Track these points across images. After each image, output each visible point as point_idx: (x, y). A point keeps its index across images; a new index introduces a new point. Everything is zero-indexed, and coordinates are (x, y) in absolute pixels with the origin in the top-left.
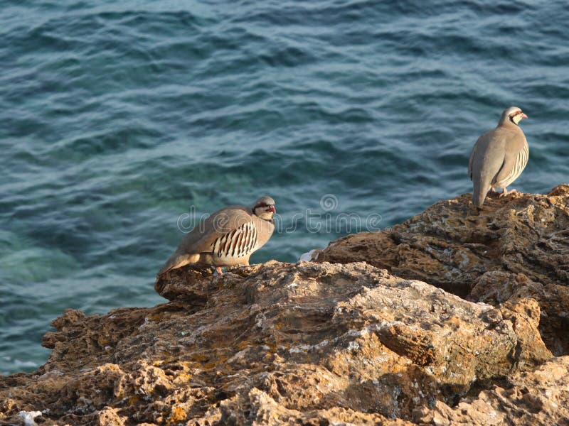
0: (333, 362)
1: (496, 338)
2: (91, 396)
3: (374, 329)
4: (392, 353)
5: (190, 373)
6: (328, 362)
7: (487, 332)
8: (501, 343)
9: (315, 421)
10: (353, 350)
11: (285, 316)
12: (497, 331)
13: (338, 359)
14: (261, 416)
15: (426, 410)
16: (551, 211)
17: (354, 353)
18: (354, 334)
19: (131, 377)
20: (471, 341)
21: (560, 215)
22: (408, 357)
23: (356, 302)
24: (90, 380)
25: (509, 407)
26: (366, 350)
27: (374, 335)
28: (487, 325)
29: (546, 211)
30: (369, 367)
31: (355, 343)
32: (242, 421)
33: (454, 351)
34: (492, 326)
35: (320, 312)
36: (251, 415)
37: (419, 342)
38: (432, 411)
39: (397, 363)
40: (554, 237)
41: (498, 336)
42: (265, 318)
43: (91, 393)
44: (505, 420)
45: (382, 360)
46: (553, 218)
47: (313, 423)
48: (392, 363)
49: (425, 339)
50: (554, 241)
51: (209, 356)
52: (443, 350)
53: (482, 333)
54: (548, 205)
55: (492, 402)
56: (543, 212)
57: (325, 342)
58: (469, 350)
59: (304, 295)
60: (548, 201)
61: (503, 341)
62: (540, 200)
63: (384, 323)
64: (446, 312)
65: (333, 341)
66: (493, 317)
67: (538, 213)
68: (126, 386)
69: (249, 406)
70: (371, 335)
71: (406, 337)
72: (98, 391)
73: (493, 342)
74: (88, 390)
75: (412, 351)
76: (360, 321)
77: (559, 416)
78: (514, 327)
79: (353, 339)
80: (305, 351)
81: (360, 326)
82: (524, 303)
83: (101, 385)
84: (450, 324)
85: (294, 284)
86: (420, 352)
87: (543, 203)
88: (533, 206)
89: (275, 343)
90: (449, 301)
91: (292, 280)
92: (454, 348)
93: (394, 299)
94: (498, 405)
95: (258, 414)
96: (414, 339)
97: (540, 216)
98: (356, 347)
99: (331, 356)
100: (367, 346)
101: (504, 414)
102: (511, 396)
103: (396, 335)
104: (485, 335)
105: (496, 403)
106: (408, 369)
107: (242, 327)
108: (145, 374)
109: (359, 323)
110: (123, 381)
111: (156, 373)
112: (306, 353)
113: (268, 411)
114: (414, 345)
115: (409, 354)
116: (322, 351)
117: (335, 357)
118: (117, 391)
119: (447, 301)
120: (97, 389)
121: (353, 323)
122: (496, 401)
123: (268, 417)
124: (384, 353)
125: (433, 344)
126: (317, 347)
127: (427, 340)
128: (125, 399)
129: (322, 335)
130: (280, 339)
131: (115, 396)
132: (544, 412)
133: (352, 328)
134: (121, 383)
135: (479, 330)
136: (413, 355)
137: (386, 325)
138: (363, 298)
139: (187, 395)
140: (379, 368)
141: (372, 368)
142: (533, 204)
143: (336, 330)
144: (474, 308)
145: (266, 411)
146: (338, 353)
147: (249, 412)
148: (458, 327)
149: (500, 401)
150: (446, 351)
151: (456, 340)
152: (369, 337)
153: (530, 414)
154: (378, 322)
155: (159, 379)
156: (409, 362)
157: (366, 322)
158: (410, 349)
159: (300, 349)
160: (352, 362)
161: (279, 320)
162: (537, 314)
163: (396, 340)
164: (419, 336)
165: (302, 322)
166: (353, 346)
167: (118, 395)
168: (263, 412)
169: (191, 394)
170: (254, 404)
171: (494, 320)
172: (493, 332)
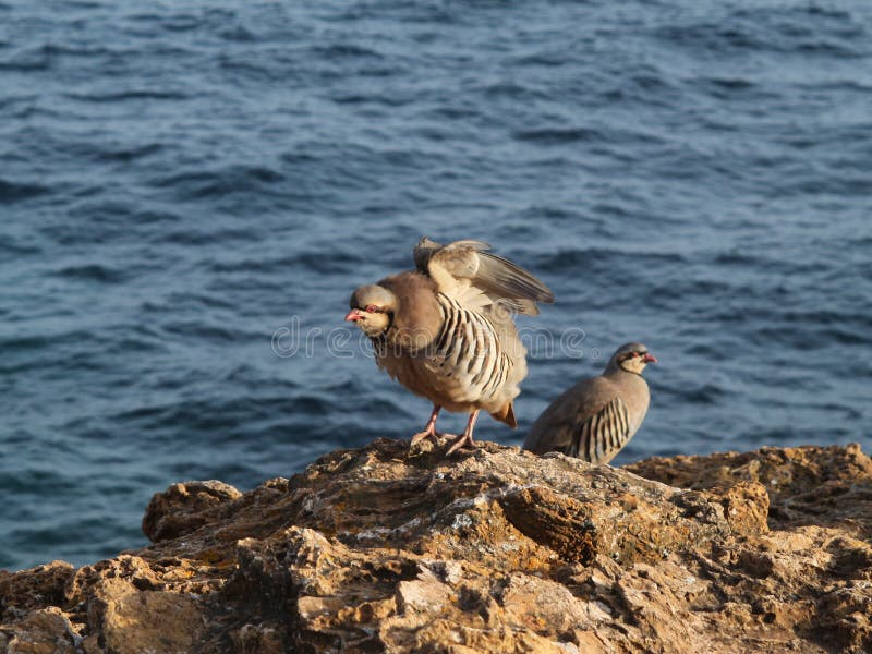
0: (427, 545)
1: (698, 530)
2: (27, 604)
3: (495, 495)
4: (526, 539)
5: (192, 570)
6: (419, 546)
7: (682, 521)
8: (704, 539)
9: (394, 565)
10: (460, 529)
11: (350, 492)
12: (698, 519)
13: (435, 542)
14: (304, 557)
15: (579, 567)
16: (787, 469)
17: (463, 535)
18: (464, 504)
19: (93, 570)
20: (656, 530)
21: (802, 474)
22: (552, 548)
23: (468, 468)
24: (26, 581)
25: (718, 571)
26: (482, 529)
27: (496, 504)
28: (682, 511)
29: (779, 469)
30: (487, 557)
31: (465, 517)
32: (273, 567)
33: (627, 545)
34: (690, 513)
35: (409, 485)
36: (287, 558)
37: (570, 518)
38: (589, 568)
39: (533, 554)
40: (792, 503)
41: (699, 527)
42: (318, 499)
43: (26, 600)
44: (710, 590)
45: (508, 547)
46: (789, 479)
47: (390, 568)
48: (525, 554)
49: (580, 513)
50: (792, 507)
51: (224, 552)
52: (610, 540)
53: (675, 522)
54: (781, 460)
55: (690, 565)
56: (774, 469)
57: (416, 522)
58: (652, 545)
59: (383, 478)
60: (782, 454)
61: (708, 535)
62: (768, 452)
63: (512, 485)
64: (614, 491)
65: (429, 519)
66: (693, 499)
67: (765, 473)
68: (85, 583)
69: (285, 545)
70: (490, 504)
71: (549, 508)
72: (38, 596)
73: (692, 536)
74: (21, 596)
75: (558, 536)
76: (474, 484)
77: (800, 583)
78: (726, 514)
79: (462, 511)
80: (383, 535)
81: (473, 492)
82: (743, 487)
83: (43, 587)
84: (622, 503)
85: (366, 468)
86: (571, 538)
87: (774, 457)
88: (758, 462)
89: (333, 526)
90: (620, 476)
91: (364, 463)
92: (628, 539)
93: (531, 469)
94: (699, 571)
95: (298, 554)
96: (562, 513)
97: (769, 476)
98: (467, 524)
99: (425, 537)
100: (484, 522)
101: (708, 582)
102: (721, 559)
103: (532, 505)
104: (679, 524)
105: (695, 567)
106: (552, 569)
107: (281, 519)
108: (117, 565)
109: (471, 487)
110: (79, 576)
111: (134, 563)
112: (384, 539)
113: (316, 550)
114: (563, 524)
115: (554, 542)
116: (410, 534)
117: (432, 538)
118: (70, 591)
119: (617, 477)
120: (37, 594)
121: (463, 488)
122: (694, 563)
123: (316, 557)
124: (511, 538)
125: (594, 522)
126: (403, 529)
127: (583, 515)
128: (82, 603)
129: (411, 512)
130: (343, 520)
131: (66, 600)
132: (775, 577)
133: (460, 496)
134: (77, 579)
135: (668, 517)
136: (561, 543)
137: (515, 489)
138: (480, 464)
139: (186, 590)
140: (504, 560)
141: (491, 559)
142: (759, 459)
143: (433, 504)
144: (661, 489)
145: (312, 549)
146: (436, 533)
147: (284, 554)
148: (635, 508)
149: (702, 564)
150: (614, 543)
151: (631, 526)
152: (487, 507)
153: (751, 579)
154: (503, 484)
155: (140, 571)
156: (554, 556)
157: (483, 485)
158: (556, 532)
159: (374, 532)
160: (460, 547)
161: (341, 499)
162: (764, 504)
163: (533, 514)
164: (570, 509)
165: (378, 501)
166: (461, 522)
167: (70, 597)
168: (308, 550)
169: (192, 590)
170: (293, 540)
171: (694, 504)
172: (692, 522)
